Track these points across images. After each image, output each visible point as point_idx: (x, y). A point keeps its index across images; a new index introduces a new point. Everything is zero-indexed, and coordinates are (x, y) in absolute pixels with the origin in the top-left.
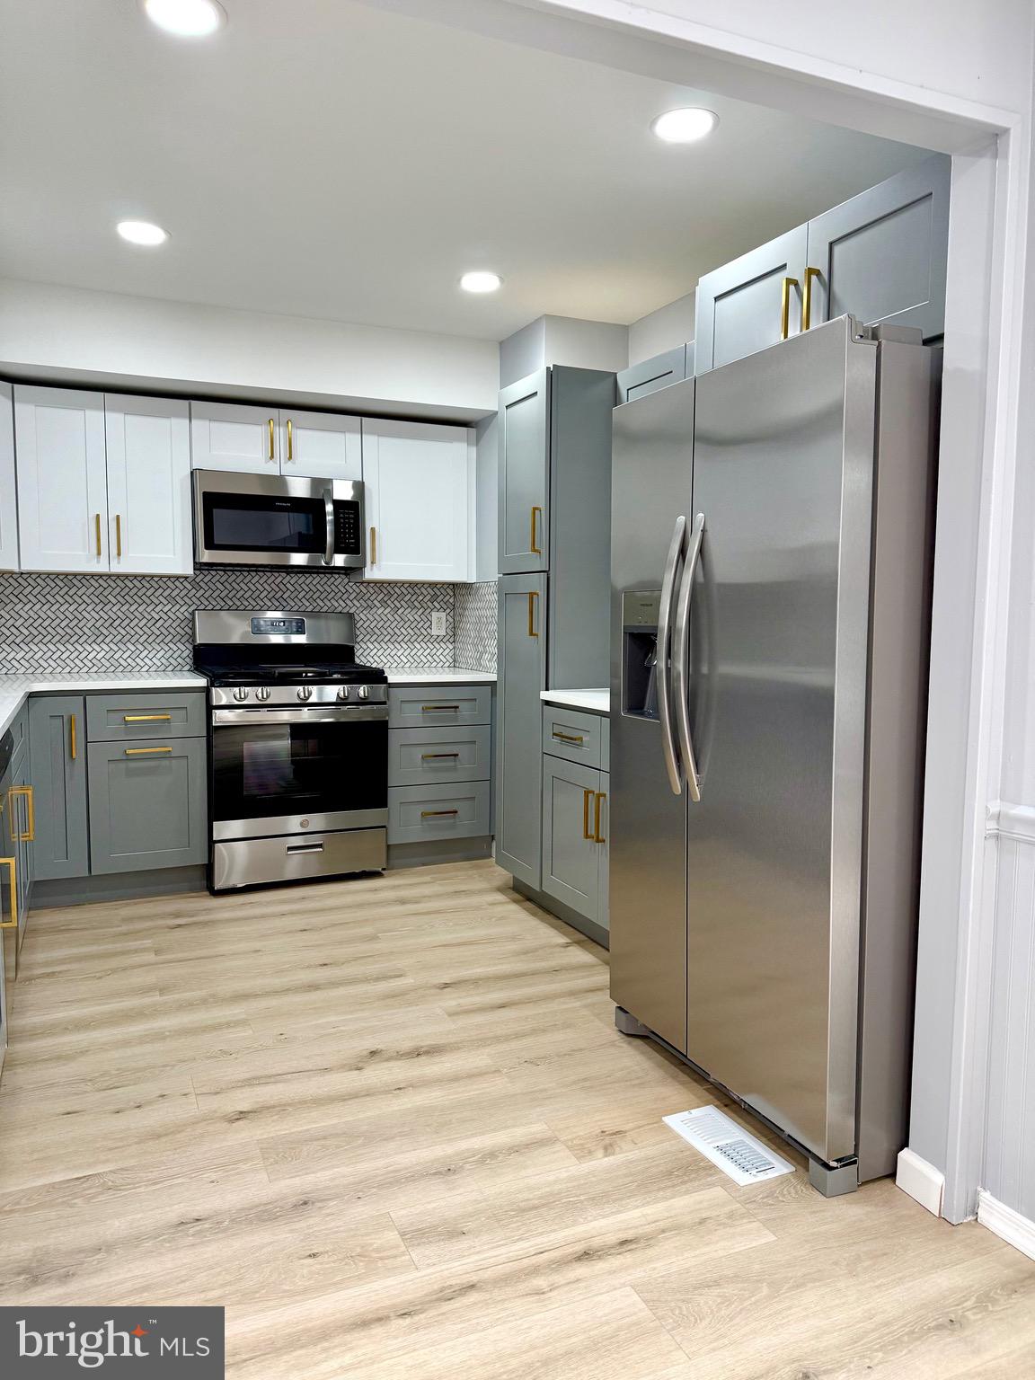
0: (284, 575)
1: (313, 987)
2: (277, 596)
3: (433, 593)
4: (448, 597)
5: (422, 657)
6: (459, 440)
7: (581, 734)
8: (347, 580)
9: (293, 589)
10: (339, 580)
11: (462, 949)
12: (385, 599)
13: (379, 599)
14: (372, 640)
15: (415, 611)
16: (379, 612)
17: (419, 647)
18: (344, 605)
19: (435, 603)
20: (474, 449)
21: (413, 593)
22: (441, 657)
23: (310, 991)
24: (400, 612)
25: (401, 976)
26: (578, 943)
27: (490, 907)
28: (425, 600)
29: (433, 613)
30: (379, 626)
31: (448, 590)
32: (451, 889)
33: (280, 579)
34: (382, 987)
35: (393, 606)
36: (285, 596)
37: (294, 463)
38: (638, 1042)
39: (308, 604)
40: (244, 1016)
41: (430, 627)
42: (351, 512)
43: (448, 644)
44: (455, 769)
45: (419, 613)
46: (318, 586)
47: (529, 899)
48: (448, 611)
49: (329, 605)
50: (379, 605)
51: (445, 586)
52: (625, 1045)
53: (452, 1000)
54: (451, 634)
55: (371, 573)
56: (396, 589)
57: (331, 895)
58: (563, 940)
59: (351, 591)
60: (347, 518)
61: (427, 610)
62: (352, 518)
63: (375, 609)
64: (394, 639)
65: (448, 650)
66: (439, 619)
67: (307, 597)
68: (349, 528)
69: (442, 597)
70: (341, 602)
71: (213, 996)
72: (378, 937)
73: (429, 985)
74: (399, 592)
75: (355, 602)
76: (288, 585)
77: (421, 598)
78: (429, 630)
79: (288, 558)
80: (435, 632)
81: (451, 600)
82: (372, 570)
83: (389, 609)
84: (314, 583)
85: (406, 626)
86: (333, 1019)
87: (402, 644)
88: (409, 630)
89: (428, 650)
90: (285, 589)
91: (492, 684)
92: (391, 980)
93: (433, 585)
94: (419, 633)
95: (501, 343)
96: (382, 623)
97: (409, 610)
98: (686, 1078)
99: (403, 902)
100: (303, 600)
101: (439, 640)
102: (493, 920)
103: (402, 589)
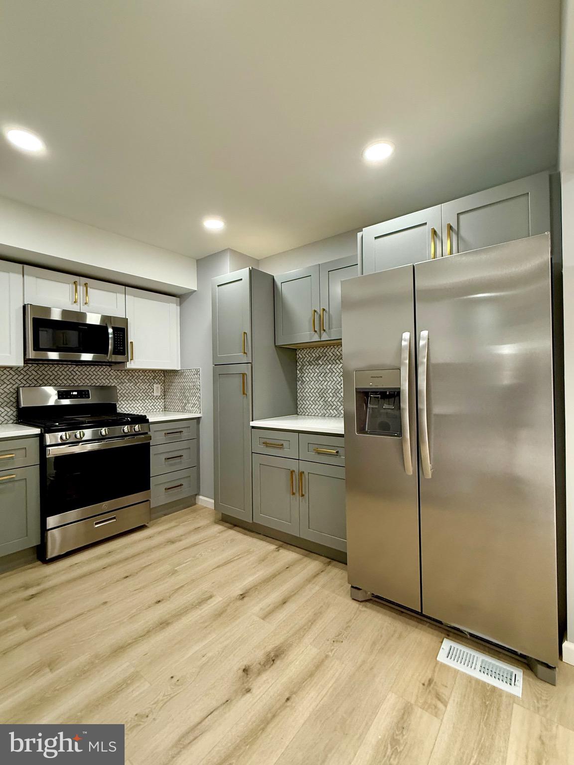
0: (75, 366)
1: (164, 624)
2: (70, 378)
3: (154, 375)
4: (161, 377)
5: (149, 407)
6: (172, 303)
7: (282, 442)
8: (110, 369)
9: (79, 374)
10: (106, 369)
11: (230, 566)
12: (131, 378)
13: (127, 378)
14: (124, 399)
15: (145, 384)
16: (127, 385)
17: (147, 402)
18: (108, 382)
19: (155, 380)
20: (179, 307)
21: (144, 375)
22: (158, 406)
23: (163, 628)
24: (138, 385)
25: (211, 597)
26: (281, 546)
27: (221, 535)
28: (151, 378)
29: (154, 385)
30: (127, 392)
31: (161, 373)
32: (192, 527)
33: (72, 368)
34: (207, 609)
35: (134, 382)
36: (75, 378)
37: (88, 306)
38: (369, 604)
39: (88, 382)
40: (132, 670)
41: (153, 392)
42: (121, 333)
43: (162, 400)
44: (181, 463)
45: (148, 385)
46: (94, 372)
47: (235, 526)
48: (161, 384)
49: (100, 382)
50: (127, 382)
51: (160, 372)
52: (364, 609)
53: (256, 606)
54: (163, 395)
55: (129, 365)
56: (136, 373)
57: (126, 547)
58: (273, 547)
59: (112, 374)
60: (119, 336)
61: (151, 384)
62: (121, 336)
63: (125, 384)
64: (135, 399)
65: (162, 403)
66: (157, 387)
67: (88, 378)
68: (120, 341)
69: (158, 377)
70: (107, 381)
71: (97, 656)
72: (176, 570)
73: (232, 599)
74: (138, 375)
75: (115, 380)
76: (77, 372)
77: (148, 377)
78: (152, 393)
79: (80, 356)
80: (155, 394)
81: (163, 379)
82: (130, 363)
83: (132, 384)
84: (92, 370)
85: (141, 392)
86: (196, 648)
87: (139, 401)
88: (143, 394)
89: (152, 403)
90: (75, 374)
91: (198, 419)
92: (209, 601)
93: (154, 371)
94: (147, 395)
95: (198, 261)
96: (129, 390)
97: (143, 383)
98: (414, 623)
99: (172, 542)
100: (86, 380)
101: (157, 398)
102: (229, 542)
103: (139, 373)
